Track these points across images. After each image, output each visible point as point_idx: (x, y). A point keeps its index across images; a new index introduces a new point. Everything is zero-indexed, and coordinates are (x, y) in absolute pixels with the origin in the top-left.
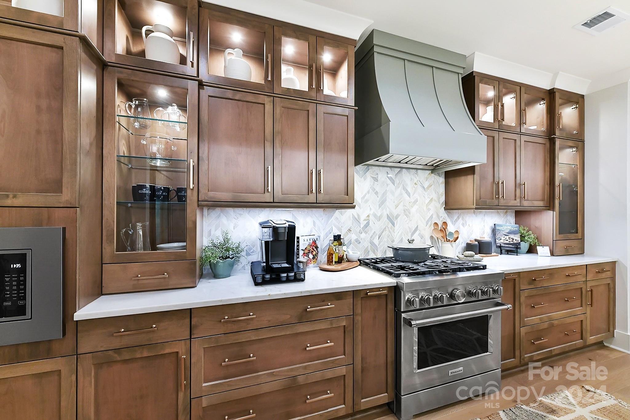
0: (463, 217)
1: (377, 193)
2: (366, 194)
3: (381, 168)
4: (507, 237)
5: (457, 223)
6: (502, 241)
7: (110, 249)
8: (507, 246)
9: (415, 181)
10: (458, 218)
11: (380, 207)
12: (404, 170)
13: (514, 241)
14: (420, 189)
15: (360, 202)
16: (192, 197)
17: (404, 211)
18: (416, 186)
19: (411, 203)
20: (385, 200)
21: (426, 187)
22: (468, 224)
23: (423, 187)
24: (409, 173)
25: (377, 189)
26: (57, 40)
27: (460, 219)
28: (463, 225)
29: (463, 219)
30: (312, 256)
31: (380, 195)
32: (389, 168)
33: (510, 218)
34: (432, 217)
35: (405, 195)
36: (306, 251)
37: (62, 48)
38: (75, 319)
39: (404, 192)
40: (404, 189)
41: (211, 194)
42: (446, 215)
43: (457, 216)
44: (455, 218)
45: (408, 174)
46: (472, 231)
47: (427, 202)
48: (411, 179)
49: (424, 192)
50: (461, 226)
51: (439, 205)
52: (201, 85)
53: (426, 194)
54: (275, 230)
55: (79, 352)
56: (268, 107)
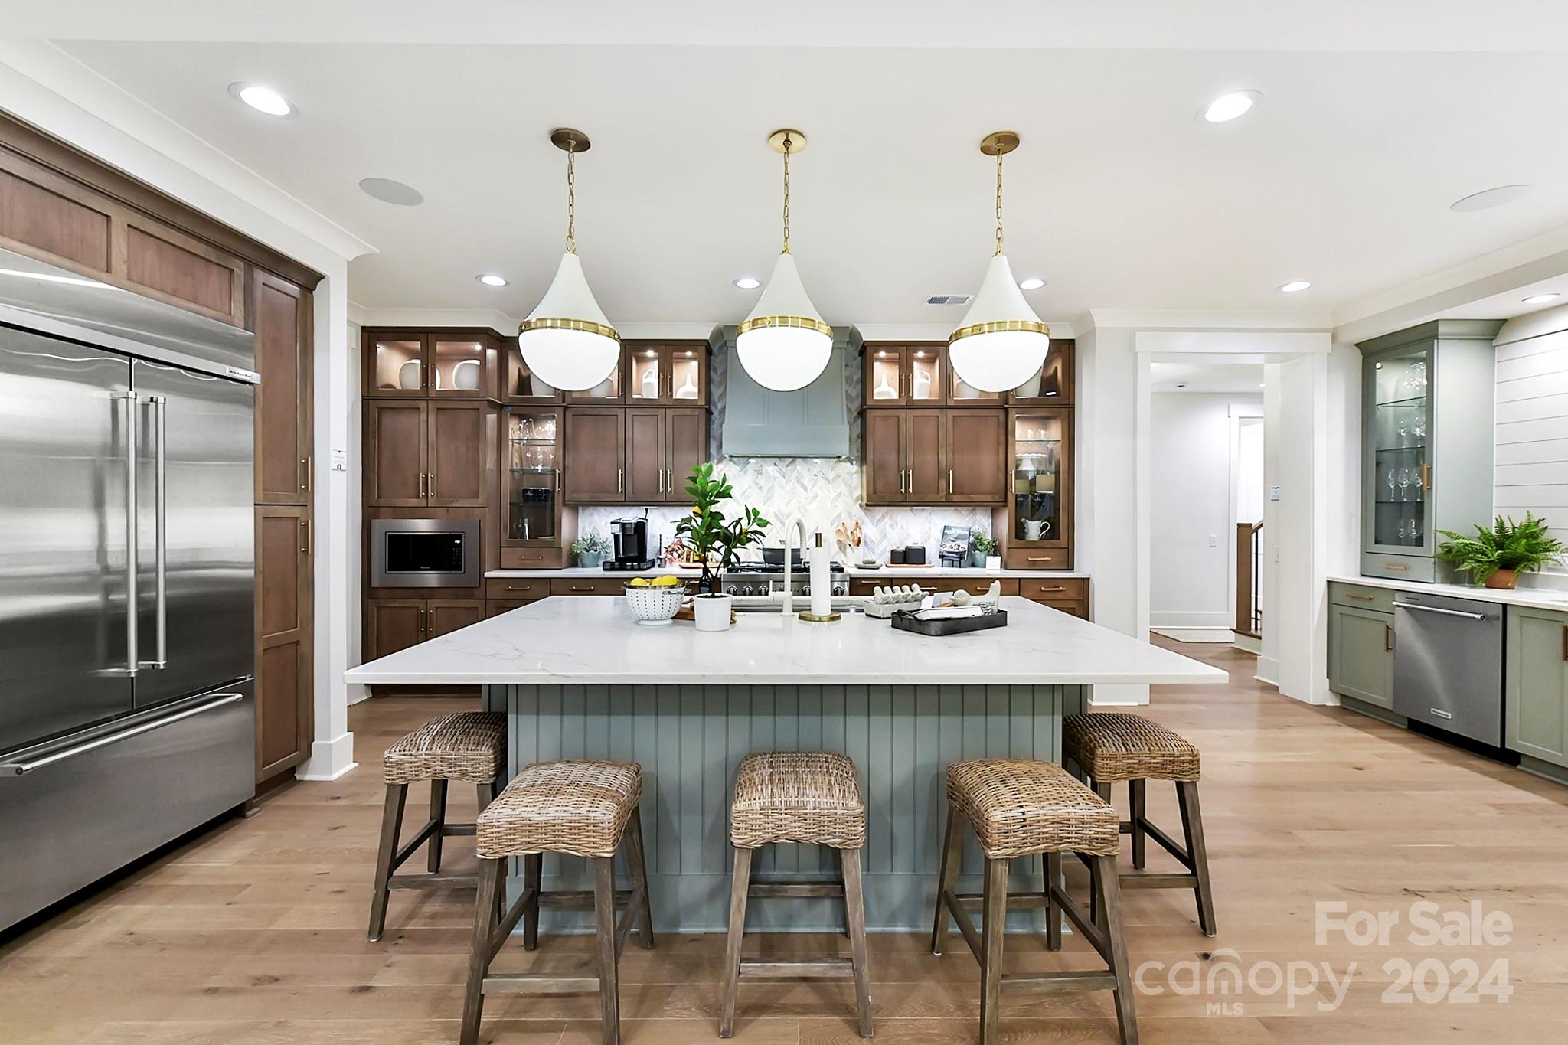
0: (891, 516)
1: (760, 488)
2: (746, 490)
3: (766, 459)
4: (953, 544)
5: (881, 524)
6: (946, 549)
7: (505, 536)
8: (951, 555)
9: (815, 471)
10: (883, 517)
11: (764, 504)
12: (799, 459)
13: (960, 549)
14: (822, 482)
15: (739, 499)
16: (558, 499)
17: (799, 508)
18: (815, 478)
19: (808, 500)
20: (772, 496)
21: (831, 478)
22: (899, 526)
23: (827, 479)
24: (806, 462)
25: (761, 484)
26: (476, 405)
27: (887, 519)
28: (892, 526)
29: (891, 519)
30: (677, 555)
31: (765, 491)
32: (777, 459)
33: (982, 517)
34: (840, 515)
35: (801, 490)
36: (670, 549)
37: (478, 409)
38: (485, 576)
39: (798, 486)
40: (798, 481)
41: (575, 495)
42: (863, 513)
43: (881, 515)
44: (879, 517)
45: (804, 464)
46: (908, 535)
47: (832, 498)
48: (809, 470)
49: (829, 485)
50: (888, 528)
51: (851, 501)
52: (566, 408)
53: (831, 487)
54: (623, 525)
55: (488, 598)
56: (621, 418)
